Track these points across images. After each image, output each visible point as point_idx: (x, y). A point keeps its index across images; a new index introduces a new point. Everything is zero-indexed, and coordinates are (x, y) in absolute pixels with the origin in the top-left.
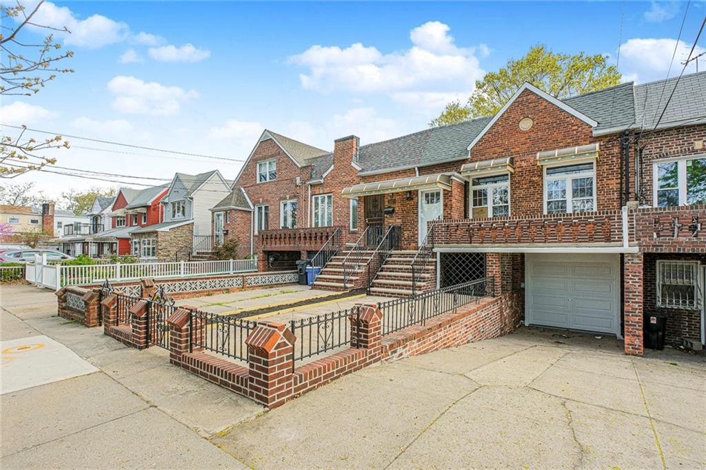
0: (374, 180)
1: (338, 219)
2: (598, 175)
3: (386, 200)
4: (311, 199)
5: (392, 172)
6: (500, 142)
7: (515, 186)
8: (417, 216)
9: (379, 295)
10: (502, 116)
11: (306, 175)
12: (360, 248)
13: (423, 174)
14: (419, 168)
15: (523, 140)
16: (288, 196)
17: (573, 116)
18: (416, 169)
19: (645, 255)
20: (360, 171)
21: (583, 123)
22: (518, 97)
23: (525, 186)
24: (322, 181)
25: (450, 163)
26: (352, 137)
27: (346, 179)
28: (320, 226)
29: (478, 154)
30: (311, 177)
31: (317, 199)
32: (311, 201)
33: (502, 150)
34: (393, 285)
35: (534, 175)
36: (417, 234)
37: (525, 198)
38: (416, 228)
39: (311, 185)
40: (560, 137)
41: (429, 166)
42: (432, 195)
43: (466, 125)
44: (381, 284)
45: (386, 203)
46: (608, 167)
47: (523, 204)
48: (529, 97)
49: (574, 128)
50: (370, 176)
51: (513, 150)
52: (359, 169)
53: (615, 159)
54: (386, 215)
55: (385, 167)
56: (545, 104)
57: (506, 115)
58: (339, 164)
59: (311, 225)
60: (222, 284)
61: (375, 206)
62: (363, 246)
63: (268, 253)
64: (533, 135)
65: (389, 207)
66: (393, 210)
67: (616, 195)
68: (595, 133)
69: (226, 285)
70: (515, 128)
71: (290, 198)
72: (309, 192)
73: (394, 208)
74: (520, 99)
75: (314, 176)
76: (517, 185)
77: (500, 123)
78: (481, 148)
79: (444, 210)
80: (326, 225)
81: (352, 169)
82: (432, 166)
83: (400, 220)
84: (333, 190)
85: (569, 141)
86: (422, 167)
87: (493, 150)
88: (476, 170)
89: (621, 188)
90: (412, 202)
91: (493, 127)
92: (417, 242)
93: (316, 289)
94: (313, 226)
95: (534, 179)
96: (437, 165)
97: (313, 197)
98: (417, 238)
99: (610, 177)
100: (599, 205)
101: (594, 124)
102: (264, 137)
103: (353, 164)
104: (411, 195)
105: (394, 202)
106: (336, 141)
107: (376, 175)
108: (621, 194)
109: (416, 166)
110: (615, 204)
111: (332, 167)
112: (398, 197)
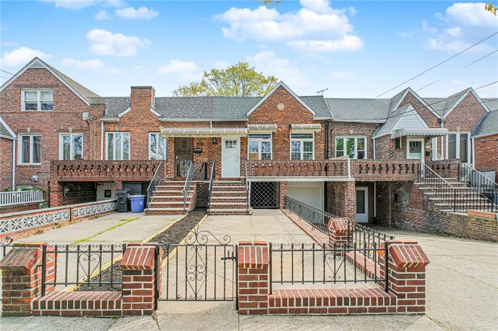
0: (173, 126)
1: (136, 154)
2: (315, 141)
3: (195, 143)
4: (104, 134)
5: (190, 122)
6: (266, 114)
7: (275, 142)
8: (221, 156)
9: (218, 215)
10: (268, 98)
11: (96, 112)
12: (171, 179)
13: (215, 127)
14: (212, 122)
15: (279, 115)
16: (70, 129)
17: (304, 107)
18: (211, 122)
19: (356, 182)
20: (159, 117)
21: (309, 112)
22: (277, 89)
23: (280, 143)
24: (118, 120)
25: (235, 122)
26: (150, 88)
27: (145, 121)
28: (114, 159)
29: (253, 119)
30: (104, 115)
31: (111, 135)
32: (104, 137)
33: (268, 119)
34: (226, 206)
35: (285, 137)
36: (221, 169)
37: (280, 150)
38: (220, 165)
39: (104, 122)
40: (298, 117)
41: (220, 122)
42: (231, 142)
43: (239, 99)
44: (216, 206)
45: (195, 145)
46: (320, 137)
47: (279, 153)
48: (283, 91)
49: (305, 114)
50: (169, 122)
51: (274, 120)
52: (159, 115)
53: (322, 133)
54: (194, 154)
55: (184, 117)
56: (291, 97)
57: (270, 98)
58: (136, 108)
59: (104, 158)
60: (49, 218)
61: (184, 147)
62: (173, 177)
63: (63, 184)
64: (285, 114)
65: (198, 148)
66: (202, 151)
67: (323, 152)
68: (315, 119)
69: (54, 219)
70: (275, 108)
71: (73, 131)
72: (103, 128)
73: (202, 149)
74: (278, 91)
75: (106, 114)
76: (276, 141)
77: (267, 102)
78: (255, 115)
79: (241, 153)
80: (122, 159)
81: (151, 114)
82: (222, 122)
83: (207, 159)
84: (130, 129)
85: (303, 120)
86: (215, 122)
87: (262, 118)
88: (258, 129)
89: (325, 149)
90: (217, 146)
91: (262, 104)
92: (221, 175)
93: (151, 214)
94: (107, 159)
95: (285, 139)
96: (225, 122)
97: (107, 133)
98: (220, 172)
99: (321, 142)
100: (316, 156)
101: (314, 114)
102: (34, 65)
103: (151, 110)
104: (216, 141)
105: (202, 144)
106: (132, 88)
107: (175, 122)
108: (325, 151)
109: (211, 120)
110: (322, 156)
111: (129, 109)
112: (206, 141)
